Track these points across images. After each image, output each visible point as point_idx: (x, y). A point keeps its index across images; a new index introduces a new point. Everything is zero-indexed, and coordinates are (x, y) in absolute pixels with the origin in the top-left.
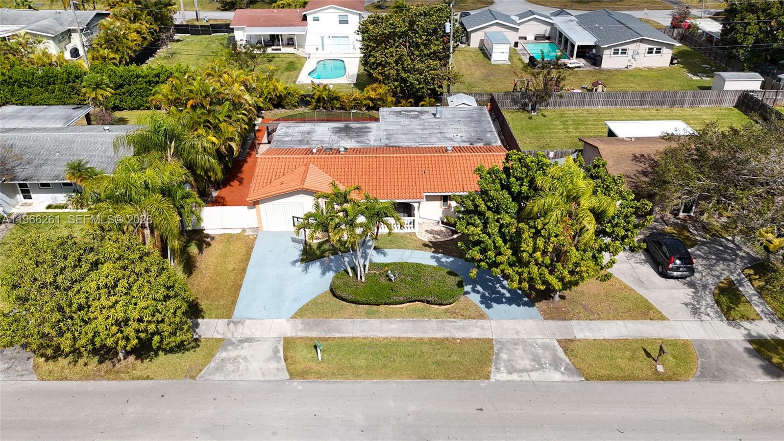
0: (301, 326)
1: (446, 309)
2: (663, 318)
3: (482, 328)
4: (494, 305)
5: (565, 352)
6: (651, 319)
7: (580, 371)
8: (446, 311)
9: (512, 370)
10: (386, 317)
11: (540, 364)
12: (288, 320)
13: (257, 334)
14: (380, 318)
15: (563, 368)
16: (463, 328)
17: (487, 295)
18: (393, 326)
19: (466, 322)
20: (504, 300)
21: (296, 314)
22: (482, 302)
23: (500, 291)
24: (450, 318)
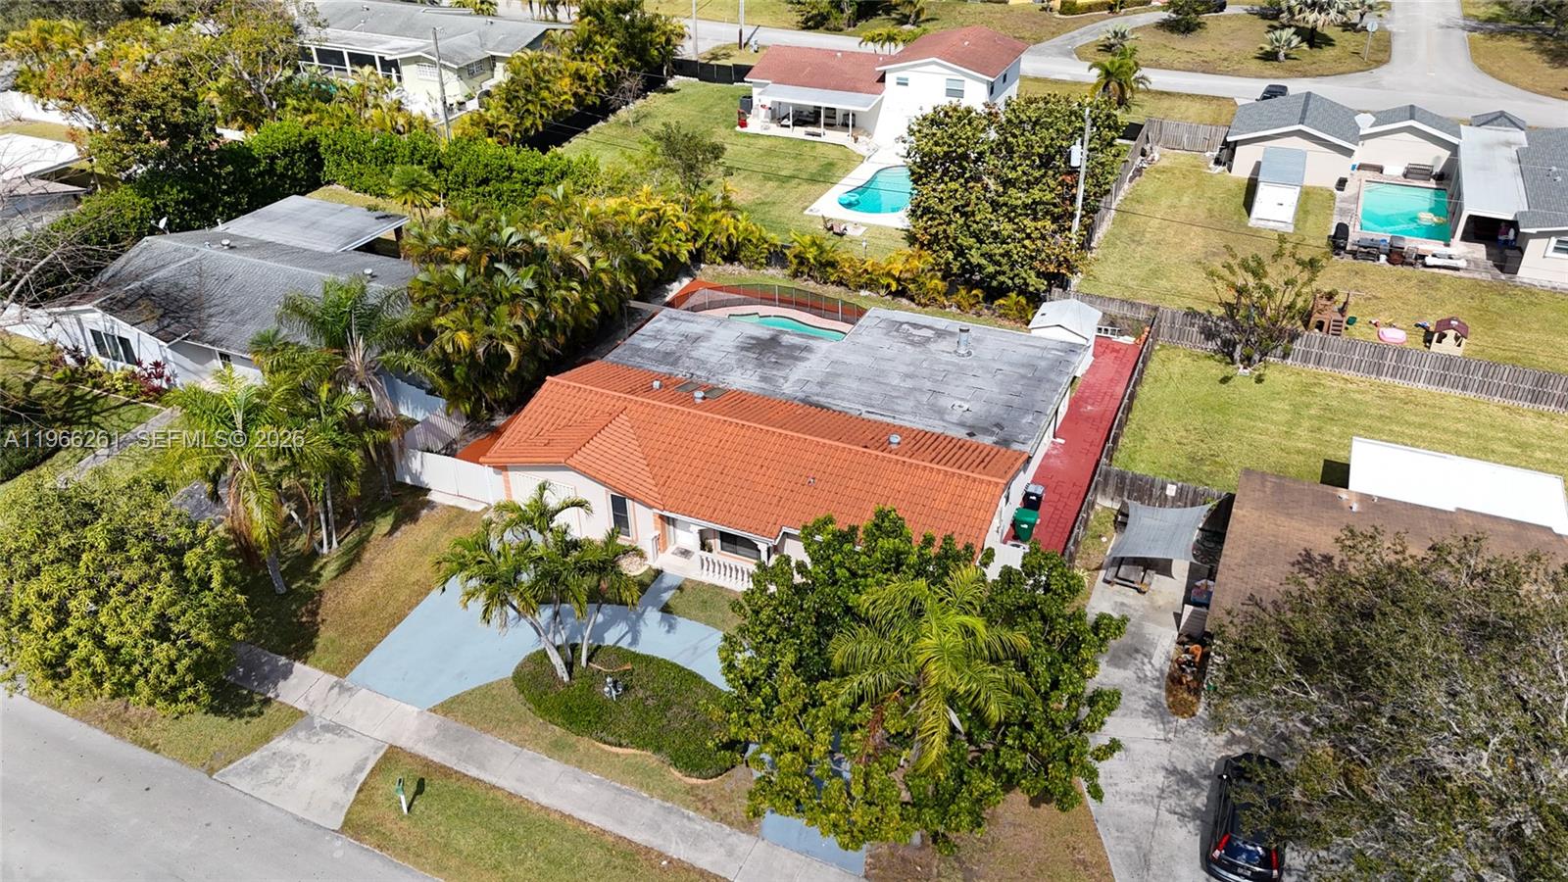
1: (693, 787)
3: (731, 851)
8: (690, 790)
10: (580, 764)
12: (420, 712)
13: (359, 723)
14: (567, 762)
16: (694, 838)
18: (578, 788)
19: (710, 826)
21: (442, 705)
24: (688, 808)
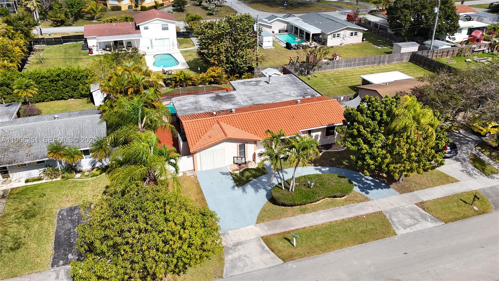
0: (266, 228)
1: (345, 199)
2: (457, 181)
3: (372, 206)
4: (369, 191)
5: (424, 210)
6: (452, 183)
7: (439, 219)
8: (346, 200)
9: (405, 227)
10: (314, 211)
11: (417, 220)
12: (255, 226)
13: (243, 239)
14: (310, 212)
15: (429, 219)
16: (361, 208)
17: (361, 186)
18: (321, 216)
19: (360, 204)
20: (372, 187)
21: (258, 220)
22: (362, 191)
23: (367, 182)
24: (350, 204)
